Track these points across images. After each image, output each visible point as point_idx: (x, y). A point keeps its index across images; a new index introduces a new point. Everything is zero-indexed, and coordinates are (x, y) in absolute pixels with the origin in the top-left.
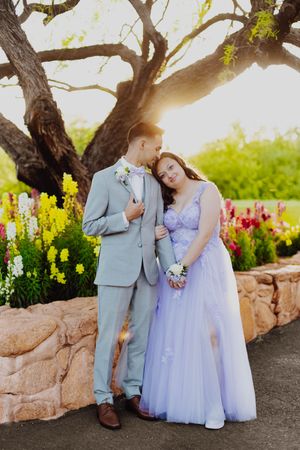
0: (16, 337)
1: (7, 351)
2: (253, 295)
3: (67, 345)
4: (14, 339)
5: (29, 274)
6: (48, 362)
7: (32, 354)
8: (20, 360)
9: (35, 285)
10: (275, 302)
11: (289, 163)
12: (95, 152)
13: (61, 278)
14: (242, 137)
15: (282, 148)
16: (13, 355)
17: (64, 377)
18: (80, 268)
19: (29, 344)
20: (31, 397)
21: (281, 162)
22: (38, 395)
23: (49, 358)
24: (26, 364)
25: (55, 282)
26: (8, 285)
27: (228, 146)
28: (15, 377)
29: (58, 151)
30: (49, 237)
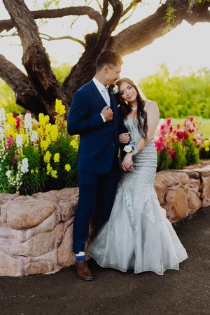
0: (27, 216)
1: (20, 226)
2: (186, 186)
3: (62, 222)
4: (25, 217)
5: (32, 171)
6: (49, 234)
7: (37, 228)
8: (29, 232)
9: (36, 179)
10: (201, 191)
11: (200, 92)
12: (71, 84)
13: (54, 174)
14: (167, 74)
15: (195, 82)
16: (24, 229)
17: (59, 244)
18: (68, 167)
19: (36, 221)
20: (37, 258)
21: (194, 92)
22: (42, 257)
23: (49, 231)
24: (33, 235)
25: (50, 176)
26: (18, 179)
27: (157, 80)
28: (26, 244)
29: (46, 83)
30: (45, 145)
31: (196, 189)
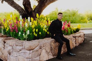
0: (31, 46)
1: (29, 49)
3: (41, 48)
4: (30, 47)
5: (30, 34)
6: (37, 52)
7: (34, 50)
9: (31, 36)
10: (76, 41)
11: (67, 16)
12: (36, 11)
13: (36, 35)
14: (58, 11)
15: (66, 13)
16: (30, 50)
17: (40, 55)
18: (40, 33)
19: (33, 48)
20: (33, 59)
22: (35, 59)
23: (37, 51)
24: (33, 52)
26: (26, 36)
28: (30, 55)
31: (75, 41)
